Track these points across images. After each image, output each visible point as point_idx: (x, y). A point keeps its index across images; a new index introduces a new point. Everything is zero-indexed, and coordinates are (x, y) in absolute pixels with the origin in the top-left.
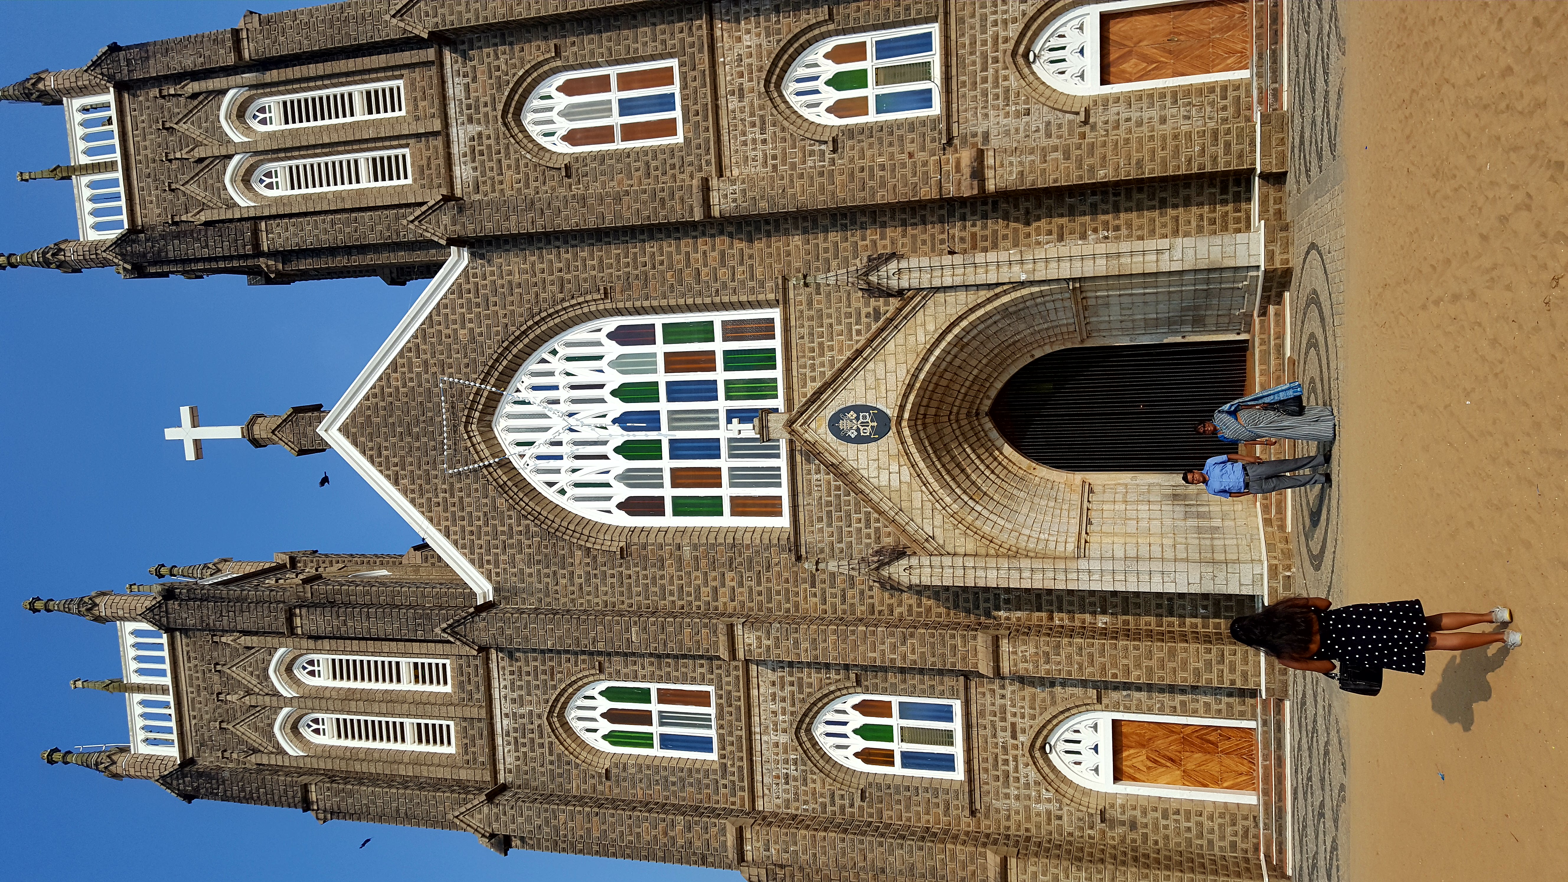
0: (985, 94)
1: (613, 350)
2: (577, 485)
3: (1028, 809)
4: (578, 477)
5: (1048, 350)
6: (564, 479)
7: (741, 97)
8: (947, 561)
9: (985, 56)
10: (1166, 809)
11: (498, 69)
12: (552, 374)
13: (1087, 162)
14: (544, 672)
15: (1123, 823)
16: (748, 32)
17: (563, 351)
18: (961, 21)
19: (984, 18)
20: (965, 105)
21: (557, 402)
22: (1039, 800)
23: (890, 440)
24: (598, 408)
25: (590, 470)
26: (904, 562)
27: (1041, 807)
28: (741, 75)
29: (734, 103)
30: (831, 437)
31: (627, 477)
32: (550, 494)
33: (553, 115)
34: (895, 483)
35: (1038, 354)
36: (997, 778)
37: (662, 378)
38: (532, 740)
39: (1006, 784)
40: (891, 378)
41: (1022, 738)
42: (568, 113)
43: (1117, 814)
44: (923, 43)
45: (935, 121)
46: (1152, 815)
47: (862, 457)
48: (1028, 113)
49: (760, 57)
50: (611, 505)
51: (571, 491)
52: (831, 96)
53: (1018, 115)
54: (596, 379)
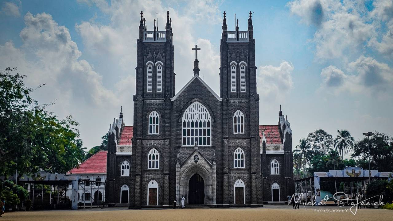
0: (236, 174)
1: (207, 121)
2: (188, 114)
3: (145, 178)
4: (189, 114)
5: (204, 181)
6: (189, 112)
7: (238, 142)
8: (179, 169)
9: (240, 174)
10: (146, 194)
11: (245, 108)
12: (204, 111)
13: (226, 186)
14: (161, 108)
15: (144, 189)
16: (246, 143)
17: (207, 113)
18: (244, 171)
19: (244, 174)
20: (234, 171)
21: (200, 112)
22: (146, 179)
23: (194, 162)
24: (199, 118)
25: (190, 116)
26: (179, 164)
27: (145, 179)
28: (241, 142)
29: (238, 141)
30: (195, 155)
31: (189, 122)
32: (186, 110)
33: (239, 115)
34: (188, 163)
35: (204, 180)
36: (149, 173)
37: (203, 128)
38: (150, 106)
39: (148, 175)
40: (202, 163)
41: (154, 177)
42: (239, 117)
43: (145, 189)
44: (242, 166)
45: (233, 168)
46: (145, 193)
47: (192, 159)
48: (233, 179)
49: (243, 145)
50: (185, 119)
51: (187, 113)
52: (237, 154)
53: (233, 178)
54: (203, 118)
